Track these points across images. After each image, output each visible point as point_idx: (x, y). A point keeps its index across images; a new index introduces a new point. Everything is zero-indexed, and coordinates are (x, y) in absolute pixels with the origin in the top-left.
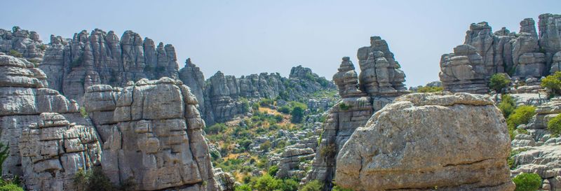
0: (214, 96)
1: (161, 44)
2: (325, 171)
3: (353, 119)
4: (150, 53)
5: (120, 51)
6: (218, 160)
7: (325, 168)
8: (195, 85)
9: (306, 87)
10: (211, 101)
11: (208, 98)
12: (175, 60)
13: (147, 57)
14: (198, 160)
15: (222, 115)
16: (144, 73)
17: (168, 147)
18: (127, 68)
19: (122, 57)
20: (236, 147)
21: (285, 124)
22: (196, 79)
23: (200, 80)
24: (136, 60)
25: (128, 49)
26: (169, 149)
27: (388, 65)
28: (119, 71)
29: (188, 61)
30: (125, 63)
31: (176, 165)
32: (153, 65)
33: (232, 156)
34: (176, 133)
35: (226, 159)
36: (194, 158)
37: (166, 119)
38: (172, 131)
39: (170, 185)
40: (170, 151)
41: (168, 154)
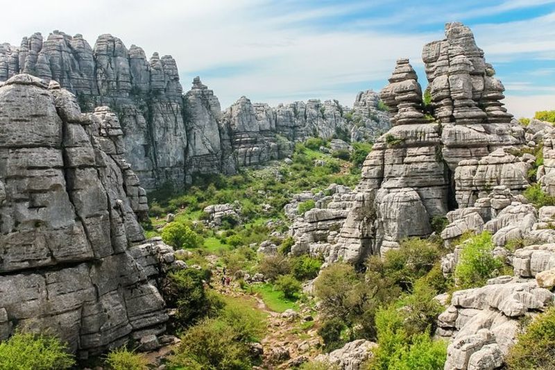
0: (235, 133)
1: (156, 54)
2: (358, 246)
3: (407, 159)
4: (138, 68)
5: (93, 64)
6: (237, 227)
7: (359, 241)
8: (208, 116)
9: (378, 121)
10: (231, 140)
11: (226, 136)
12: (177, 79)
13: (133, 75)
14: (87, 221)
15: (248, 162)
16: (129, 97)
17: (23, 196)
18: (103, 90)
19: (96, 74)
20: (264, 208)
21: (341, 177)
22: (209, 107)
23: (213, 108)
24: (117, 79)
25: (105, 61)
26: (25, 200)
27: (473, 68)
28: (91, 95)
29: (197, 82)
30: (100, 83)
31: (39, 230)
32: (144, 87)
33: (259, 223)
34: (37, 173)
35: (248, 226)
36: (78, 219)
37: (21, 147)
38: (31, 168)
39: (26, 264)
40: (27, 204)
41: (23, 209)
